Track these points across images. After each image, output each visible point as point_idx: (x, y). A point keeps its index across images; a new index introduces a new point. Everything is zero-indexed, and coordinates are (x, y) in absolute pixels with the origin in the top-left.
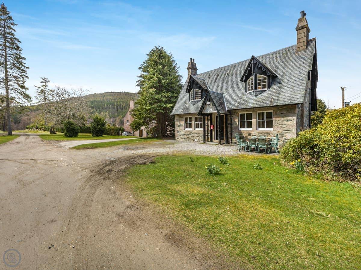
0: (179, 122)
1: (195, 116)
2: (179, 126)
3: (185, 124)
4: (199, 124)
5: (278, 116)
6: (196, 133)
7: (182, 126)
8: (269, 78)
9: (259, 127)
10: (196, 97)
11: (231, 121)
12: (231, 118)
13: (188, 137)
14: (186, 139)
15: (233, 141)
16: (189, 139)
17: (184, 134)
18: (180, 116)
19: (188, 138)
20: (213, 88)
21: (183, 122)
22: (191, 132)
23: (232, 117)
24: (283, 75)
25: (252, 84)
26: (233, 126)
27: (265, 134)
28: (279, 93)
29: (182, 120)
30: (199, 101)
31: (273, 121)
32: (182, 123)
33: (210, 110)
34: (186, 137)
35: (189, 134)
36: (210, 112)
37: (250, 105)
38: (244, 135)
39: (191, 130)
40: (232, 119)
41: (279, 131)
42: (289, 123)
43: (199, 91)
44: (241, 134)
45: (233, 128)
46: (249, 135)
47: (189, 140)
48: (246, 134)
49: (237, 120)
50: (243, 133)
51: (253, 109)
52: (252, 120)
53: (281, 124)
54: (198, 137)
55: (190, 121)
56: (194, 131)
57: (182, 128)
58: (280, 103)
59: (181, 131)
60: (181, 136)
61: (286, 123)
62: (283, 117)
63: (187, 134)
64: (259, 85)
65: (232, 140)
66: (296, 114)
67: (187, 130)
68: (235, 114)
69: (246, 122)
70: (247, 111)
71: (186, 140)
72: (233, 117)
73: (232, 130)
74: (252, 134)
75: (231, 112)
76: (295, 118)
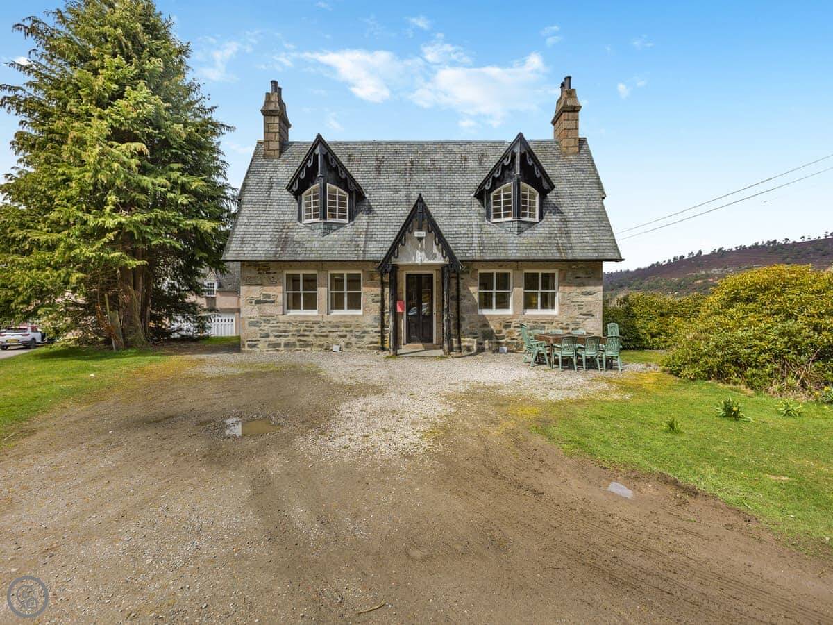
0: (258, 287)
1: (331, 272)
2: (258, 302)
3: (286, 296)
5: (568, 283)
6: (339, 326)
7: (273, 302)
8: (539, 195)
9: (527, 307)
10: (330, 209)
11: (458, 290)
12: (458, 283)
13: (300, 341)
14: (294, 345)
15: (463, 344)
16: (307, 344)
17: (285, 331)
18: (265, 267)
20: (383, 199)
21: (280, 288)
22: (317, 323)
25: (507, 202)
26: (464, 303)
27: (542, 323)
28: (566, 232)
29: (273, 283)
31: (557, 296)
32: (276, 291)
33: (421, 255)
34: (293, 340)
35: (304, 331)
36: (419, 261)
38: (492, 327)
39: (316, 316)
40: (461, 285)
41: (571, 315)
42: (589, 298)
43: (340, 193)
45: (462, 309)
46: (506, 327)
47: (308, 349)
48: (498, 325)
49: (472, 289)
50: (490, 322)
51: (514, 263)
53: (574, 300)
54: (345, 336)
55: (310, 286)
56: (327, 318)
57: (274, 309)
58: (579, 255)
59: (268, 319)
60: (267, 336)
62: (579, 285)
63: (298, 331)
64: (522, 208)
66: (602, 281)
68: (468, 272)
69: (494, 295)
70: (499, 266)
71: (293, 349)
72: (462, 279)
73: (461, 314)
74: (513, 323)
76: (601, 288)
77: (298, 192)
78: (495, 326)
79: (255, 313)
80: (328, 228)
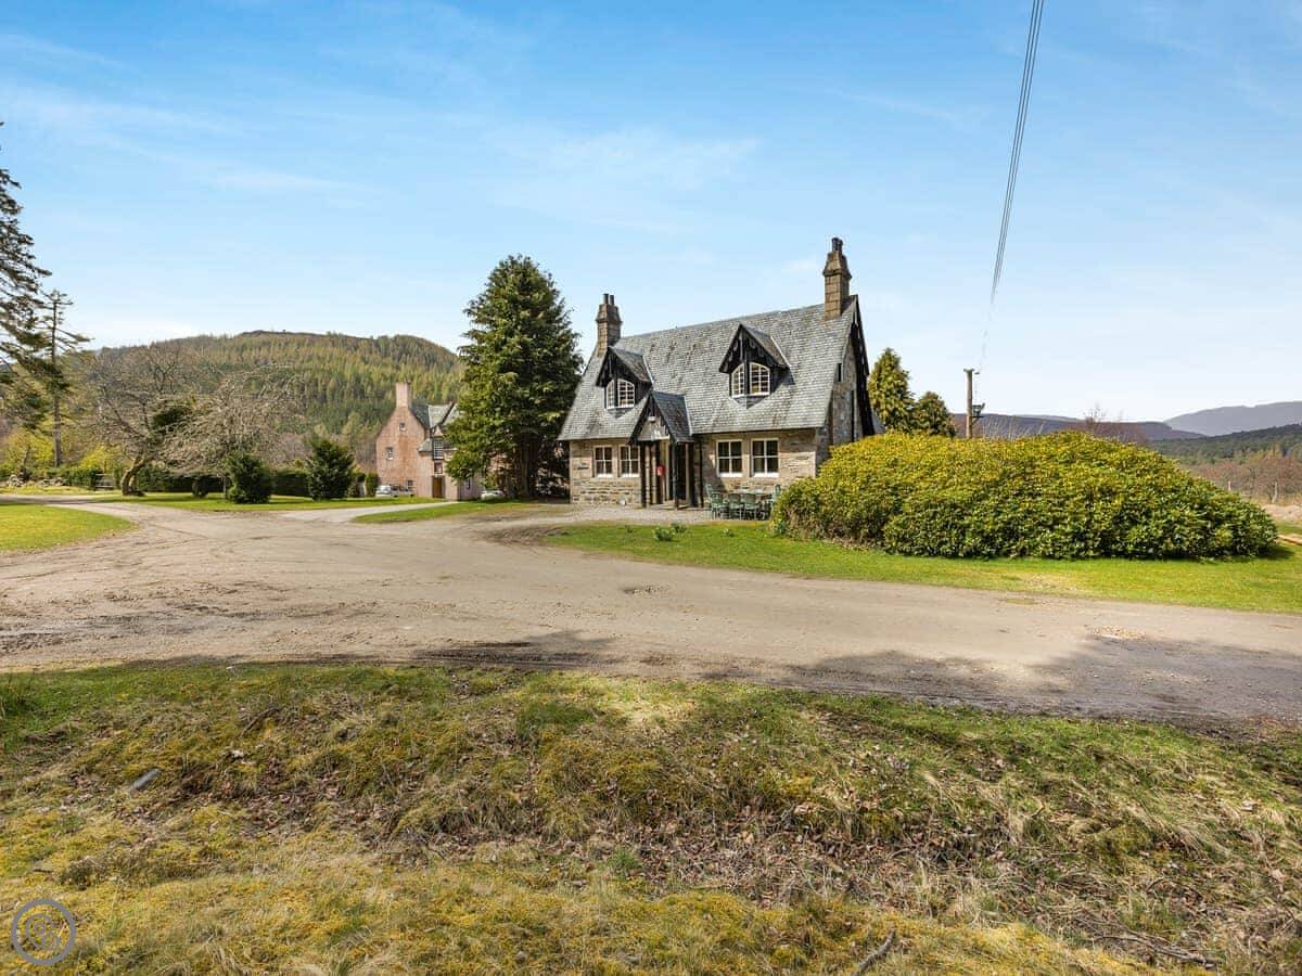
0: (578, 459)
1: (620, 446)
2: (580, 468)
4: (630, 465)
8: (772, 371)
9: (755, 471)
10: (622, 398)
18: (583, 444)
19: (602, 496)
20: (662, 384)
21: (591, 459)
23: (703, 450)
24: (799, 367)
25: (742, 381)
26: (706, 468)
28: (788, 403)
29: (587, 455)
30: (629, 409)
31: (779, 461)
32: (588, 461)
33: (657, 434)
36: (657, 438)
37: (737, 426)
42: (804, 462)
44: (720, 487)
45: (704, 474)
46: (737, 488)
49: (712, 457)
51: (742, 434)
54: (628, 494)
55: (608, 457)
56: (620, 480)
57: (588, 474)
58: (790, 425)
60: (584, 493)
61: (799, 463)
62: (795, 451)
64: (753, 385)
65: (702, 500)
66: (816, 447)
67: (600, 479)
75: (700, 439)
76: (814, 453)
77: (605, 386)
78: (728, 487)
79: (578, 477)
80: (620, 412)
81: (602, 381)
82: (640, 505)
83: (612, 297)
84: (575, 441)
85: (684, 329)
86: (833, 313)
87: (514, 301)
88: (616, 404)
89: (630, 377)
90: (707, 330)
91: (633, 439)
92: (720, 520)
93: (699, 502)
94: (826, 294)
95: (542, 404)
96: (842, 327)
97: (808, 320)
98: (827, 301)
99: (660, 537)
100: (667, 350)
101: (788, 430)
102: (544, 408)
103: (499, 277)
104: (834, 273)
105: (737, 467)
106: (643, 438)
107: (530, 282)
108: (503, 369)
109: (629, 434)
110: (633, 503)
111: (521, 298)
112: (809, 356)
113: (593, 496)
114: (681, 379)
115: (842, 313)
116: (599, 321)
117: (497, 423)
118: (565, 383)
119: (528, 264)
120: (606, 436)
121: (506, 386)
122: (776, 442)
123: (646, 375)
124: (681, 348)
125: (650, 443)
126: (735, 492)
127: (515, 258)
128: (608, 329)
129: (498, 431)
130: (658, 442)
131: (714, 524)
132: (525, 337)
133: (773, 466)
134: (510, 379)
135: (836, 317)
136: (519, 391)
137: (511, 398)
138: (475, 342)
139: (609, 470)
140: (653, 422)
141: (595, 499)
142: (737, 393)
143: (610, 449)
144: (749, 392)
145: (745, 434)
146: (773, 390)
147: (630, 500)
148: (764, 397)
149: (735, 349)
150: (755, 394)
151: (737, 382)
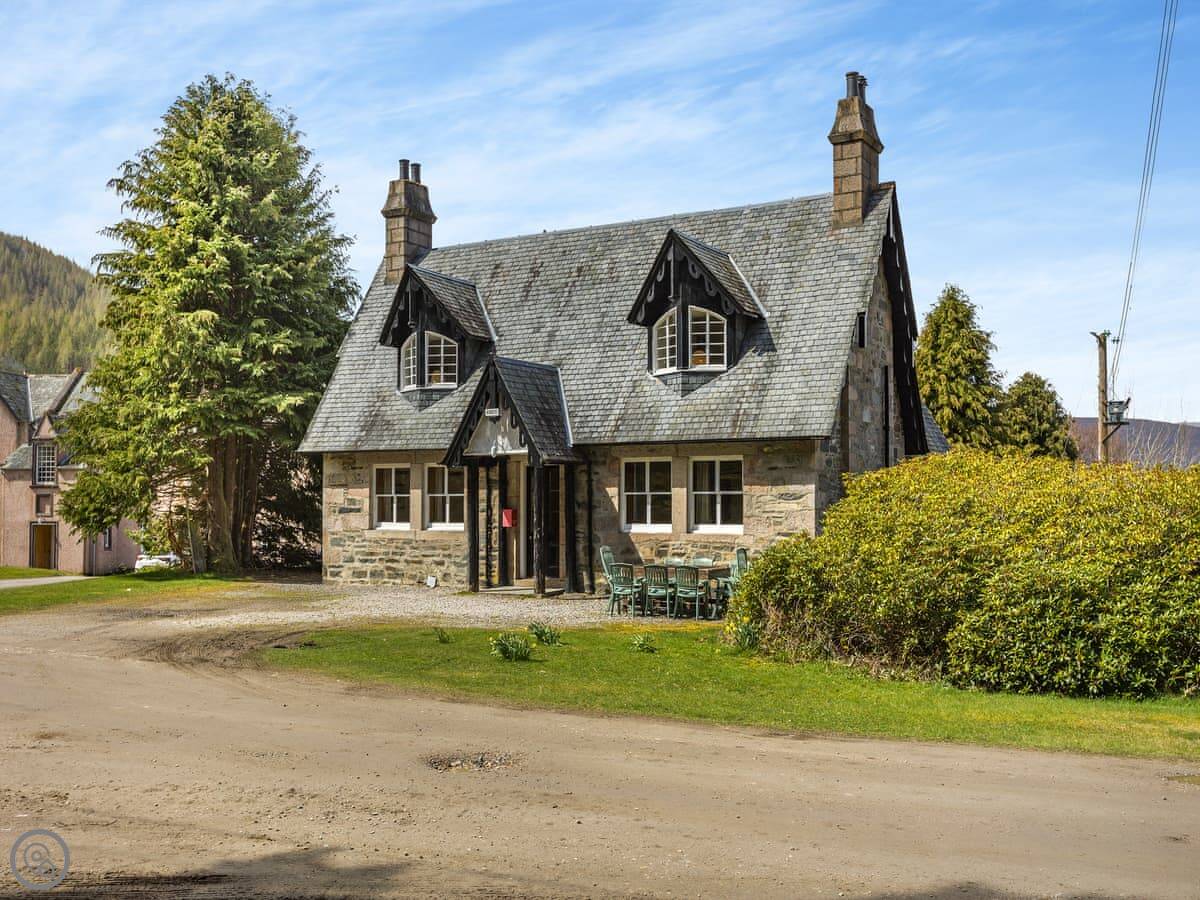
0: (342, 490)
1: (428, 465)
2: (342, 511)
3: (376, 501)
4: (448, 506)
5: (758, 478)
6: (434, 548)
7: (359, 510)
8: (731, 325)
9: (698, 521)
10: (432, 370)
11: (590, 493)
12: (590, 481)
13: (388, 568)
14: (381, 574)
15: (597, 581)
16: (397, 574)
17: (372, 554)
18: (350, 459)
19: (390, 569)
20: (515, 343)
21: (366, 491)
22: (408, 542)
23: (594, 477)
24: (783, 317)
25: (672, 341)
26: (599, 514)
27: (716, 548)
28: (761, 388)
29: (358, 483)
30: (448, 391)
31: (745, 497)
32: (362, 495)
33: (502, 444)
34: (381, 566)
35: (393, 553)
36: (500, 452)
37: (662, 432)
38: (641, 555)
39: (407, 532)
40: (594, 483)
41: (763, 536)
42: (793, 506)
43: (446, 342)
44: (627, 551)
45: (597, 524)
46: (661, 554)
47: (398, 581)
48: (648, 550)
49: (612, 491)
50: (636, 545)
51: (672, 446)
52: (670, 491)
53: (768, 508)
54: (441, 563)
55: (403, 487)
56: (422, 535)
57: (360, 521)
58: (764, 430)
59: (352, 535)
60: (351, 560)
61: (785, 506)
62: (774, 483)
63: (387, 554)
64: (695, 349)
65: (592, 578)
66: (814, 475)
67: (384, 532)
68: (604, 463)
69: (649, 500)
70: (652, 452)
71: (381, 581)
72: (597, 473)
73: (595, 532)
74: (671, 548)
75: (589, 455)
76: (812, 487)
77: (398, 343)
78: (644, 552)
79: (338, 527)
80: (427, 398)
81: (393, 335)
82: (466, 586)
83: (417, 167)
84: (336, 455)
85: (559, 235)
86: (848, 216)
87: (214, 166)
88: (421, 381)
89: (449, 327)
90: (606, 238)
91: (456, 453)
92: (628, 620)
93: (586, 582)
94: (835, 178)
95: (268, 375)
96: (865, 243)
97: (800, 226)
98: (838, 192)
99: (505, 651)
100: (525, 276)
101: (762, 440)
102: (269, 385)
103: (186, 116)
104: (850, 138)
105: (663, 515)
106: (477, 449)
107: (249, 129)
108: (189, 303)
109: (445, 443)
110: (453, 584)
111: (229, 161)
112: (801, 296)
113: (368, 567)
114: (551, 335)
115: (865, 215)
116: (389, 214)
117: (173, 413)
118: (318, 334)
119: (245, 92)
120: (399, 444)
121: (193, 338)
122: (739, 463)
123: (483, 324)
124: (555, 273)
125: (488, 462)
126: (658, 561)
127: (221, 81)
128: (407, 228)
129: (174, 431)
130: (503, 460)
131: (616, 627)
132: (237, 241)
133: (733, 512)
134: (202, 324)
135: (852, 223)
136: (222, 349)
137: (202, 363)
138: (131, 247)
139: (404, 516)
140: (495, 420)
141: (373, 574)
142: (662, 365)
143: (407, 472)
144: (685, 364)
145: (677, 446)
146: (733, 361)
147: (446, 575)
148: (715, 374)
149: (660, 278)
150: (699, 368)
151: (662, 343)
